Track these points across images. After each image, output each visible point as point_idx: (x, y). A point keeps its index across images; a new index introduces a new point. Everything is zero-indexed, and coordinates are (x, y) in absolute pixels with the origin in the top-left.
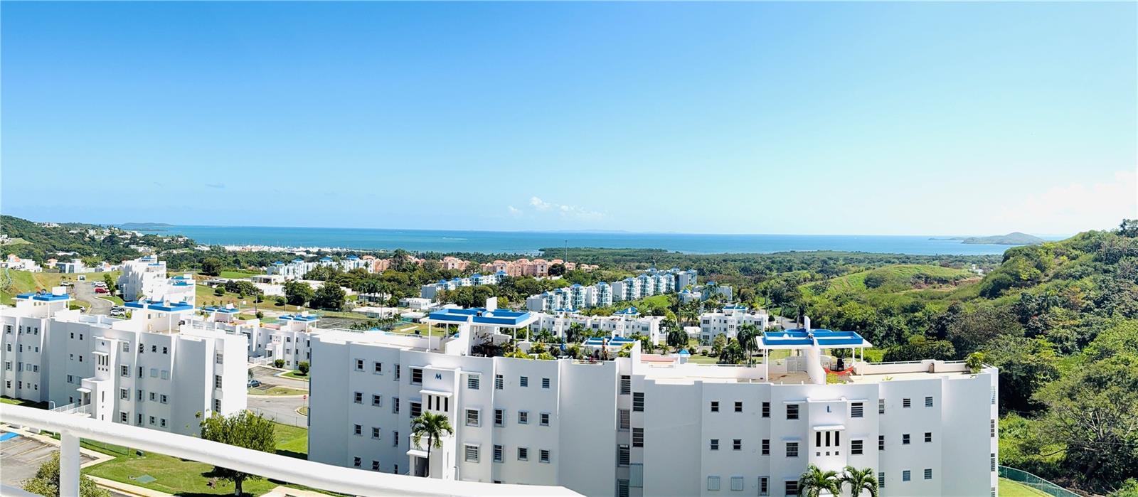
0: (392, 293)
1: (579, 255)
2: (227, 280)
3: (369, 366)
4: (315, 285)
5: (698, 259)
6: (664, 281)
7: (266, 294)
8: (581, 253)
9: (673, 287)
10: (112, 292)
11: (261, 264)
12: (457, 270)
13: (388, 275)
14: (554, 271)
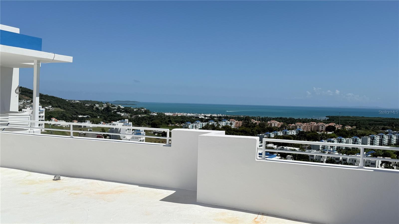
8: (347, 119)
10: (105, 137)
14: (328, 129)
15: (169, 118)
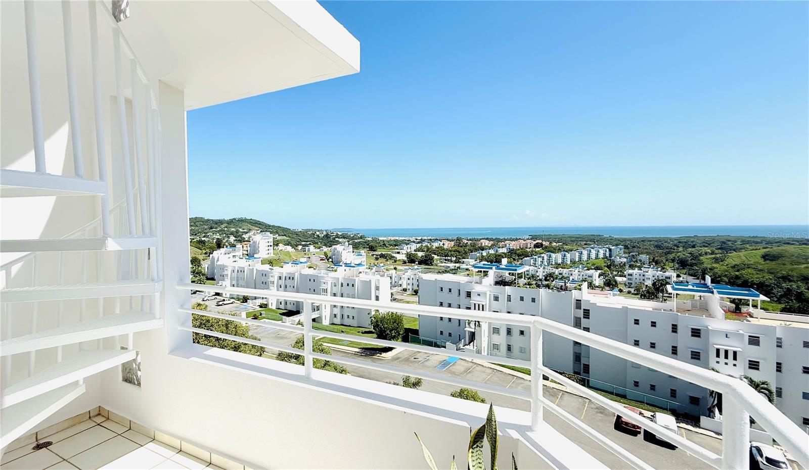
0: (456, 257)
1: (551, 238)
2: (380, 253)
3: (446, 290)
4: (420, 254)
5: (625, 240)
6: (601, 252)
7: (398, 259)
8: (551, 237)
9: (608, 255)
10: (328, 260)
11: (395, 245)
12: (487, 246)
13: (454, 249)
14: (536, 246)
15: (384, 242)
